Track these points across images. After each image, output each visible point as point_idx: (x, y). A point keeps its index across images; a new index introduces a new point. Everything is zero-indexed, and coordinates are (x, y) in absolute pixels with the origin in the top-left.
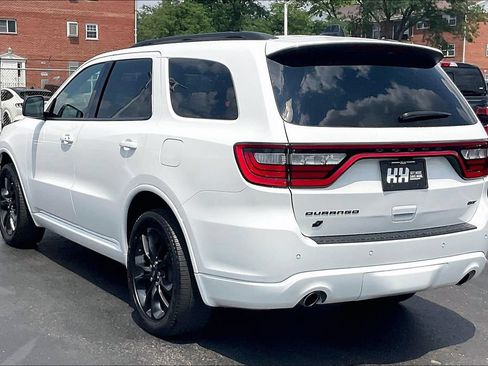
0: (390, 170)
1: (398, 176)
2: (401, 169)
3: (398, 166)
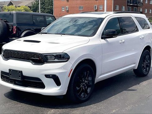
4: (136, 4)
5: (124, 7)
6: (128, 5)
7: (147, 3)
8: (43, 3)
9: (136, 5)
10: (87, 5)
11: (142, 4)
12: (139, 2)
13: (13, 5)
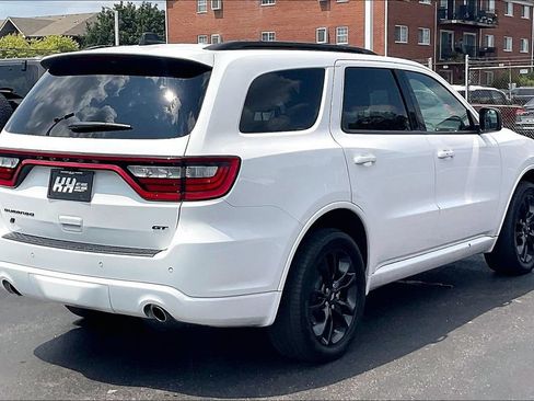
0: (58, 178)
1: (64, 186)
2: (69, 179)
3: (67, 176)
4: (471, 18)
5: (426, 33)
6: (441, 26)
7: (510, 14)
8: (129, 26)
9: (471, 23)
10: (289, 27)
11: (494, 18)
12: (482, 13)
13: (18, 32)
